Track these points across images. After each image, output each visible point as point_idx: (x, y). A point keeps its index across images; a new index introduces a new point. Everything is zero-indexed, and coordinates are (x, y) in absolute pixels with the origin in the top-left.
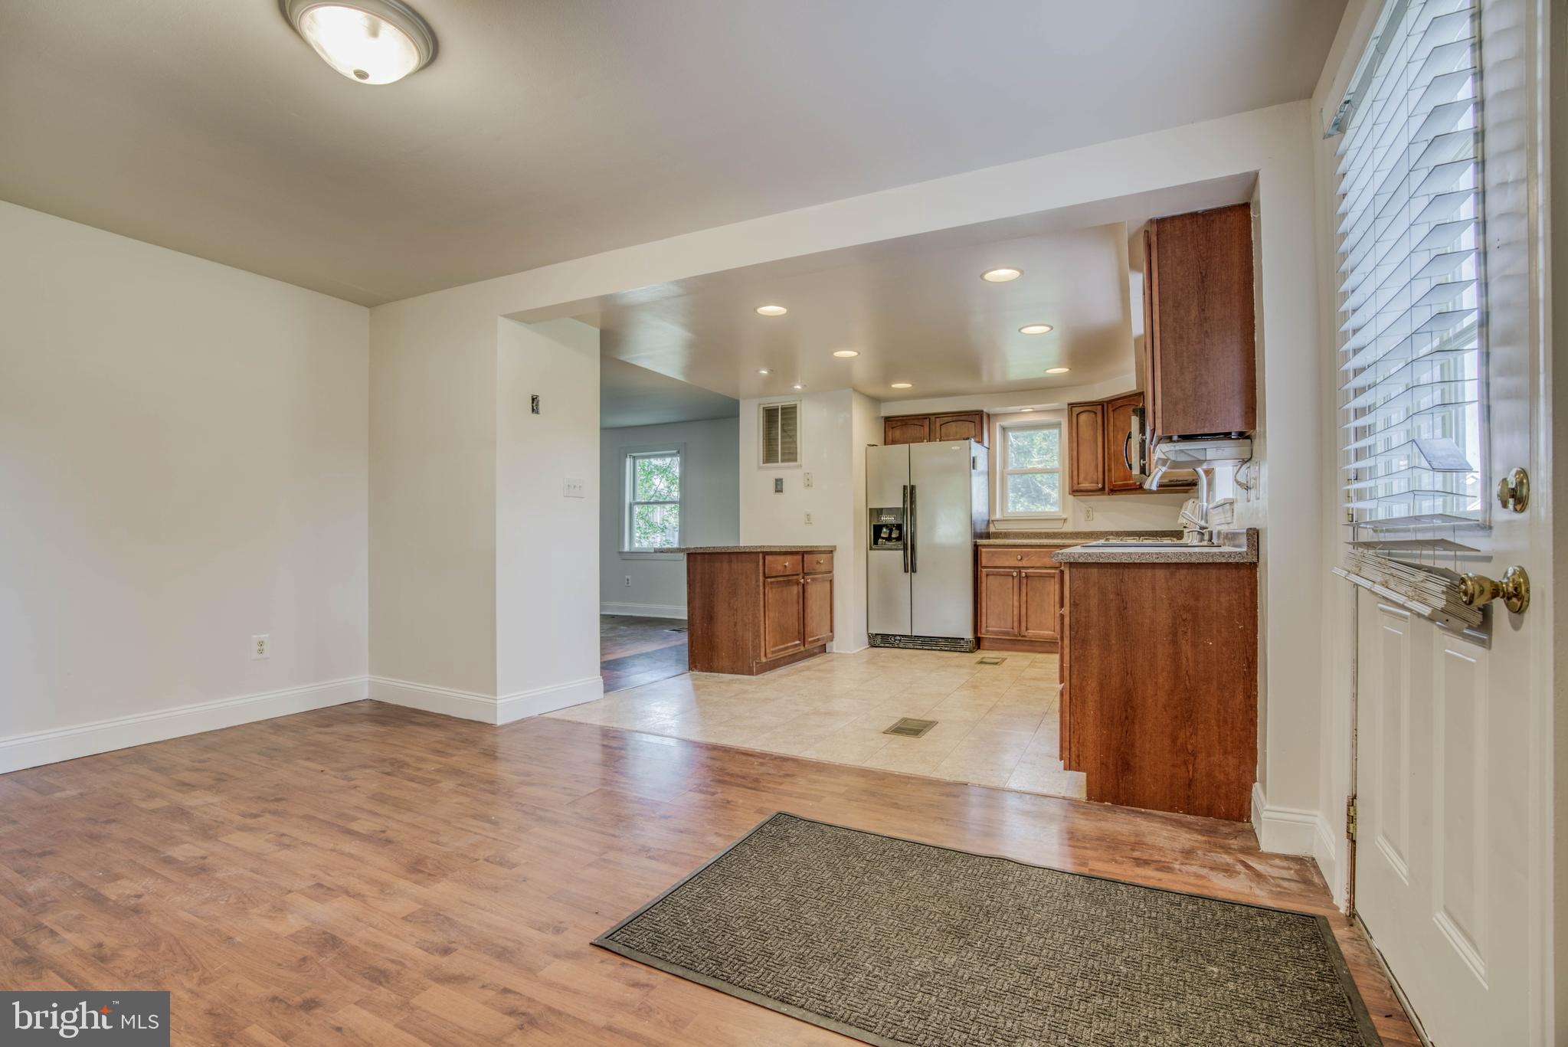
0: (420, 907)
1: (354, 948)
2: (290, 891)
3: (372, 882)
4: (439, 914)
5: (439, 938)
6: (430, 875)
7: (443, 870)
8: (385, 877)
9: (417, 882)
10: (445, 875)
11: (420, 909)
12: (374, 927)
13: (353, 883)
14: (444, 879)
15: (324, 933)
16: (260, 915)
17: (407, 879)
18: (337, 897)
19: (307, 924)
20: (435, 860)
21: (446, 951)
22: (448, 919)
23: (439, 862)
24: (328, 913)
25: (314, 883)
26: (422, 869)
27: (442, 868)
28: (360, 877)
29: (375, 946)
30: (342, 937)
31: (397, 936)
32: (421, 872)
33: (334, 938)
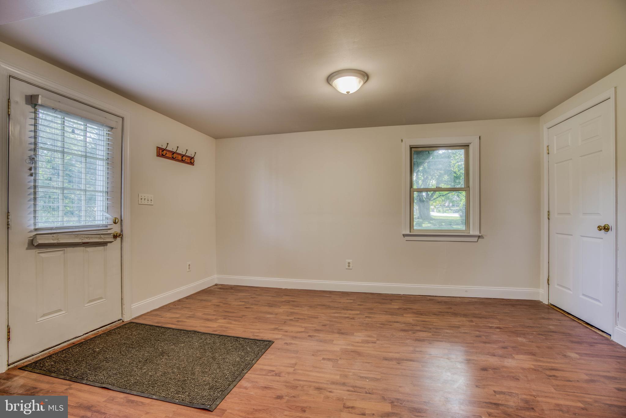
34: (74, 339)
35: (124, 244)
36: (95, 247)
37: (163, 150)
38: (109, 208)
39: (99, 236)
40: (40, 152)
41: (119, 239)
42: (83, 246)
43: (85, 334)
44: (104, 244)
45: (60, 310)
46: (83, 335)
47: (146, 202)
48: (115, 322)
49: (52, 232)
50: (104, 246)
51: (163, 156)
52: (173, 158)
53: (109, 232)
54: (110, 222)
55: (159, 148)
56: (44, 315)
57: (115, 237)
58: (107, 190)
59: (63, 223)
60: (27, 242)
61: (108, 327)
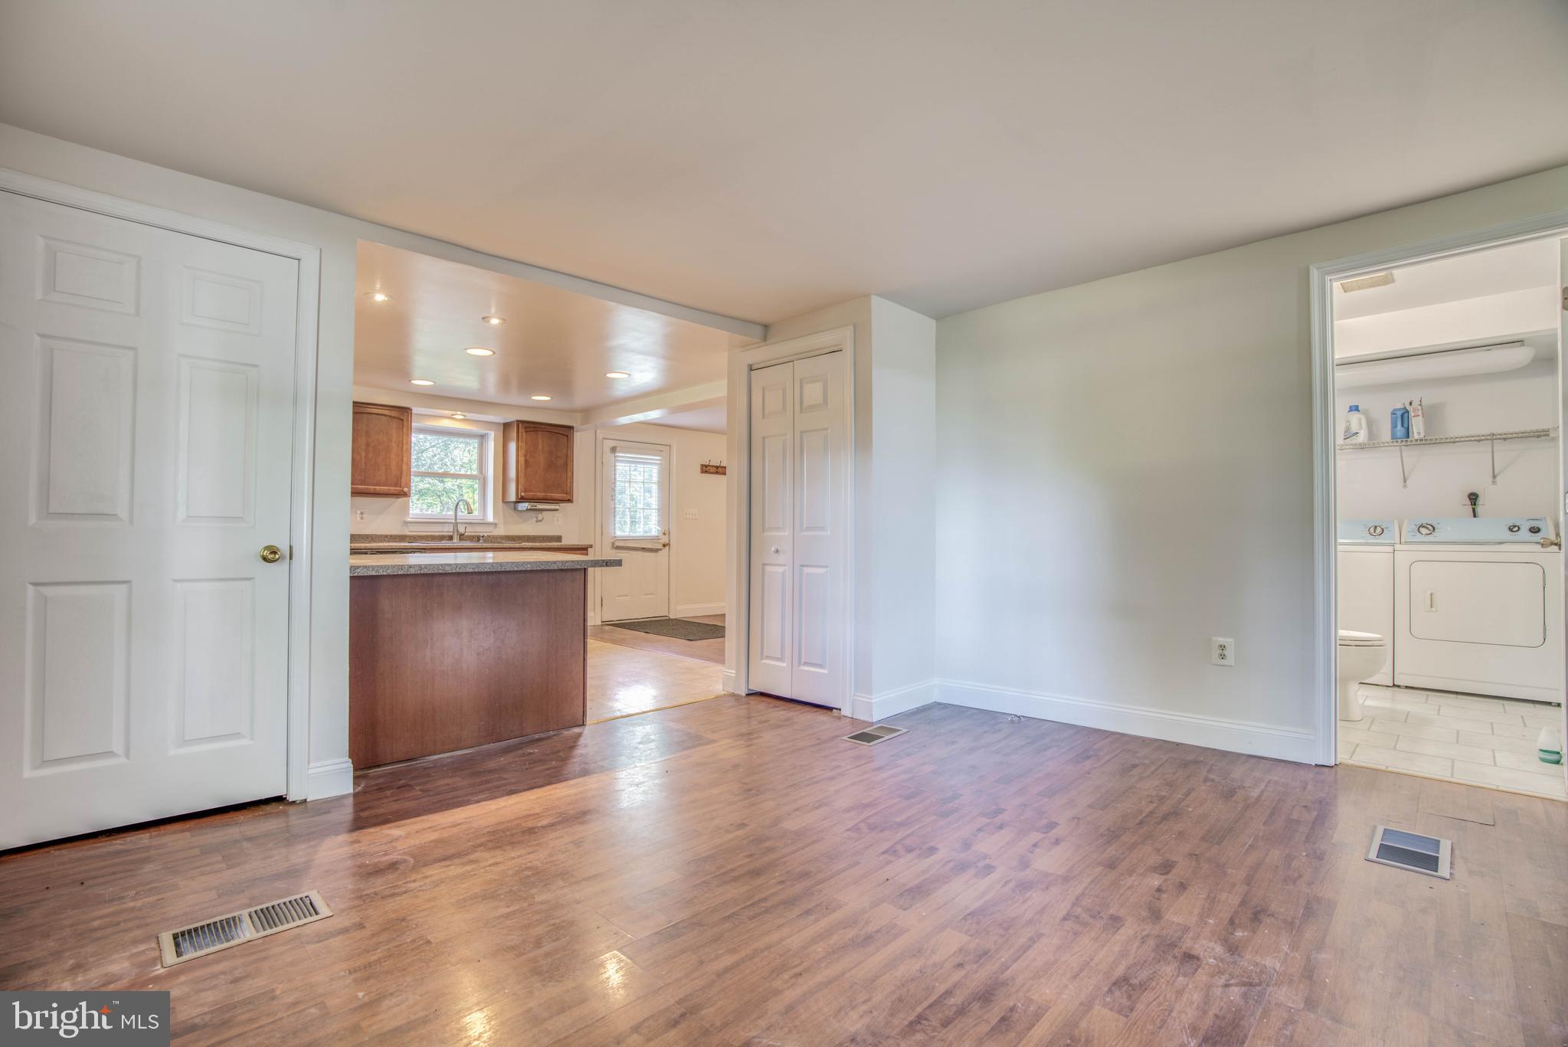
35: (671, 551)
36: (652, 552)
37: (707, 466)
38: (660, 522)
39: (652, 544)
40: (618, 483)
41: (667, 548)
42: (642, 551)
44: (656, 550)
45: (626, 596)
47: (692, 517)
48: (663, 617)
49: (625, 538)
50: (656, 552)
51: (706, 472)
52: (717, 473)
53: (660, 541)
54: (661, 533)
55: (702, 466)
57: (664, 546)
58: (658, 508)
59: (631, 533)
60: (610, 545)
61: (657, 619)
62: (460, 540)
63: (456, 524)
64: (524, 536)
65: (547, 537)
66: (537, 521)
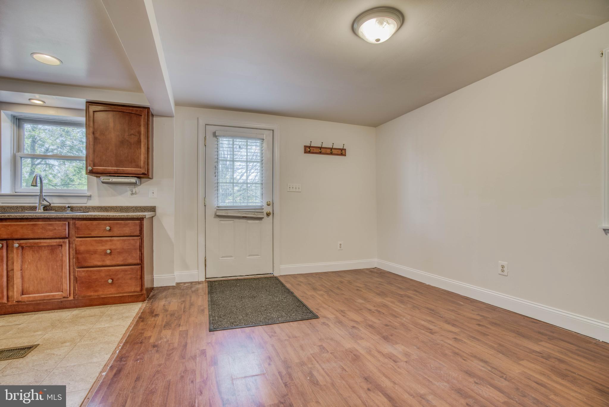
0: (358, 341)
1: (378, 334)
2: (406, 362)
3: (374, 357)
4: (353, 337)
5: (355, 331)
6: (352, 352)
7: (346, 353)
8: (369, 357)
9: (357, 351)
10: (346, 350)
11: (358, 340)
12: (373, 339)
13: (382, 359)
14: (347, 349)
15: (387, 341)
16: (413, 355)
17: (360, 353)
18: (386, 354)
19: (394, 346)
20: (348, 359)
21: (353, 327)
22: (351, 335)
23: (346, 357)
24: (388, 348)
25: (397, 363)
26: (354, 356)
27: (346, 354)
28: (379, 361)
29: (372, 333)
30: (382, 338)
31: (366, 334)
32: (355, 355)
33: (385, 339)
34: (239, 276)
35: (275, 219)
36: (254, 220)
37: (309, 147)
38: (263, 194)
39: (253, 213)
40: (221, 163)
41: (271, 216)
42: (246, 219)
43: (247, 276)
44: (260, 219)
45: (231, 257)
46: (245, 276)
47: (294, 190)
48: (268, 274)
49: (226, 209)
50: (260, 220)
51: (309, 152)
53: (263, 211)
54: (265, 204)
55: (306, 147)
56: (223, 257)
57: (268, 215)
58: (261, 182)
59: (233, 204)
60: (214, 214)
61: (262, 276)
62: (44, 210)
63: (41, 196)
64: (116, 207)
65: (140, 207)
66: (132, 194)
